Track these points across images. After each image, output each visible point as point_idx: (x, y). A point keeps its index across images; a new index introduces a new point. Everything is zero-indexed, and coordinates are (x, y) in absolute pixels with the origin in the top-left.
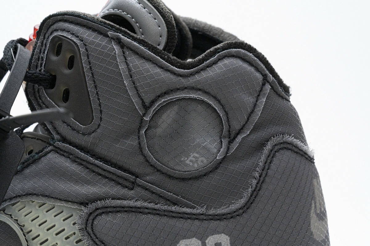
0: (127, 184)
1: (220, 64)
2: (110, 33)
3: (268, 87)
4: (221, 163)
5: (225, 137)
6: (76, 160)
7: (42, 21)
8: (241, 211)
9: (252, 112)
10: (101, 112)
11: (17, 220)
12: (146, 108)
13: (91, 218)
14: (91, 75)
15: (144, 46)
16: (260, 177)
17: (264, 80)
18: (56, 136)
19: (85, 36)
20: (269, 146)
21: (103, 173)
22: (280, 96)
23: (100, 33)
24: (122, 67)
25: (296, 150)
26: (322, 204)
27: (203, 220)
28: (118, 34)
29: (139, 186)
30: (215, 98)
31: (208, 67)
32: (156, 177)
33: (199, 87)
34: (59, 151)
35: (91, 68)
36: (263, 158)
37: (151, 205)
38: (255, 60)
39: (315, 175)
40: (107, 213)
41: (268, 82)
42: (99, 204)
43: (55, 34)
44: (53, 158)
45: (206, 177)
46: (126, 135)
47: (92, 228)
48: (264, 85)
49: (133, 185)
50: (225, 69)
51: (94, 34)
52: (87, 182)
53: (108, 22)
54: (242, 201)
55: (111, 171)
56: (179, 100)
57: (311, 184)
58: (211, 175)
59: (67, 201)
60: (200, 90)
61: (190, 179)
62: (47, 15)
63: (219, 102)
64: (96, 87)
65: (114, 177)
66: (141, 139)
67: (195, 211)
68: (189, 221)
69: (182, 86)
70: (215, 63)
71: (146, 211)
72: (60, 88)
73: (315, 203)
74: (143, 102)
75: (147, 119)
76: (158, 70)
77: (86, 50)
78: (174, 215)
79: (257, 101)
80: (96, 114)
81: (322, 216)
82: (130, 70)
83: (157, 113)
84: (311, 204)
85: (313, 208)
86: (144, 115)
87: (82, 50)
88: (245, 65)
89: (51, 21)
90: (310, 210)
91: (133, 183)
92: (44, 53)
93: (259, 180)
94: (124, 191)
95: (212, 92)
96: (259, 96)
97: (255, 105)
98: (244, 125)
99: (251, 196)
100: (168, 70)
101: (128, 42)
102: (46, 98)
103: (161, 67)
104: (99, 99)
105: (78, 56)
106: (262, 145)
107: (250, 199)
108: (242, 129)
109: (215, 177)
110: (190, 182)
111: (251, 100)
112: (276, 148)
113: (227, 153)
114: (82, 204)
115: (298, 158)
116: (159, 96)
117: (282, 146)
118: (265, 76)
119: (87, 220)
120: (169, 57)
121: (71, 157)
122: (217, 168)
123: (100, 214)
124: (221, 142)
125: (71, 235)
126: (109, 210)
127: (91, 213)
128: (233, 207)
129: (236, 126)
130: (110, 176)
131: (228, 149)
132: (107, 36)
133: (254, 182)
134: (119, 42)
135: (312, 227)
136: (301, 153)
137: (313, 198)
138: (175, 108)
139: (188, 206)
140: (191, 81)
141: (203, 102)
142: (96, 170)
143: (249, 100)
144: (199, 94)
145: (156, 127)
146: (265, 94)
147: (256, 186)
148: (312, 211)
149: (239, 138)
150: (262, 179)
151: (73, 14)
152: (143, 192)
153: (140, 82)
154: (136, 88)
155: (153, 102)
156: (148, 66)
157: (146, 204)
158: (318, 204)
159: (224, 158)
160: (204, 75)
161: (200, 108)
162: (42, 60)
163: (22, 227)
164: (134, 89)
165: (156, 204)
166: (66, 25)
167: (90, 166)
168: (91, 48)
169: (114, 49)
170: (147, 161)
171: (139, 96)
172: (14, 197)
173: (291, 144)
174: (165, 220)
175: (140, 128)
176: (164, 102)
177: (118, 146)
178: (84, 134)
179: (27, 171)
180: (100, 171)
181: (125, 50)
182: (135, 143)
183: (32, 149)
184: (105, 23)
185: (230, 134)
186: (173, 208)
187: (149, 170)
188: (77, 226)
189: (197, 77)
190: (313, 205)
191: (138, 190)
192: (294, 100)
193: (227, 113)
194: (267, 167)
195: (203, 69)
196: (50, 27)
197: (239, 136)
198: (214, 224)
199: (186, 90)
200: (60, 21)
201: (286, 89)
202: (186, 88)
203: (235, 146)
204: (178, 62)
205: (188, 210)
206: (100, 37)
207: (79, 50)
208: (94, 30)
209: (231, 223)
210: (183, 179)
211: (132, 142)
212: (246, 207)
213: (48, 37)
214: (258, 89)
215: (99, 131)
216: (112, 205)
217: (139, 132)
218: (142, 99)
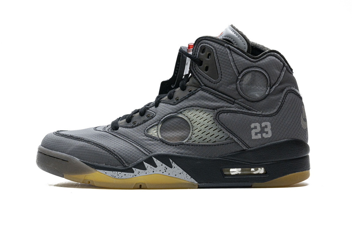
0: (231, 102)
1: (267, 58)
2: (225, 45)
3: (285, 68)
4: (267, 96)
5: (268, 86)
6: (211, 93)
7: (196, 39)
8: (275, 114)
9: (279, 77)
10: (222, 75)
11: (187, 116)
12: (239, 74)
13: (218, 114)
14: (218, 61)
15: (238, 50)
16: (282, 102)
17: (283, 65)
18: (202, 84)
19: (215, 46)
20: (285, 91)
21: (222, 98)
22: (289, 72)
23: (221, 45)
24: (230, 58)
25: (296, 93)
26: (305, 116)
27: (261, 116)
28: (229, 45)
29: (236, 103)
30: (265, 71)
31: (263, 59)
32: (242, 100)
33: (259, 66)
34: (203, 90)
35: (218, 58)
36: (283, 94)
37: (241, 110)
38: (280, 57)
39: (302, 104)
40: (224, 113)
41: (285, 66)
42: (221, 109)
43: (202, 45)
44: (201, 93)
45: (261, 101)
46: (232, 84)
47: (218, 118)
48: (283, 67)
49: (234, 103)
50: (269, 60)
51: (219, 45)
52: (216, 102)
53: (224, 41)
54: (275, 110)
55: (225, 97)
56: (252, 71)
57: (301, 107)
58: (263, 100)
59: (208, 108)
60: (260, 67)
61: (255, 102)
62: (199, 37)
63: (267, 72)
64: (220, 65)
65: (226, 100)
66: (237, 85)
67: (258, 113)
68: (255, 117)
69: (253, 66)
70: (265, 57)
71: (239, 112)
72: (204, 65)
73: (303, 115)
74: (238, 71)
75: (240, 77)
76: (244, 59)
77: (216, 51)
78: (250, 114)
79: (281, 73)
80: (220, 76)
81: (305, 120)
82: (233, 59)
83: (244, 75)
84: (301, 114)
85: (302, 116)
86: (239, 76)
87: (214, 51)
88: (277, 59)
89: (200, 40)
90: (301, 116)
91: (234, 102)
92: (197, 52)
93: (282, 103)
94: (230, 105)
95: (264, 69)
96: (281, 71)
97: (280, 75)
98: (276, 82)
99: (279, 109)
100: (248, 59)
101: (233, 48)
102: (198, 69)
103: (245, 58)
104: (221, 70)
105: (213, 53)
106: (282, 90)
107: (278, 109)
108: (275, 84)
109: (264, 101)
110: (255, 103)
111: (279, 72)
112: (288, 92)
113: (269, 92)
114: (214, 109)
115: (296, 96)
116: (244, 69)
117: (290, 91)
118: (284, 64)
119: (216, 115)
120: (248, 54)
121: (209, 92)
122: (265, 98)
123: (222, 113)
124: (267, 88)
125: (210, 121)
126: (225, 112)
127: (218, 113)
128: (272, 112)
129: (273, 82)
130: (225, 99)
131: (270, 91)
132: (224, 46)
133: (280, 103)
134: (229, 48)
135: (301, 123)
136: (298, 95)
137: (302, 112)
138: (251, 74)
139: (255, 111)
140: (257, 64)
141: (261, 72)
142: (220, 97)
143: (278, 72)
144: (259, 69)
145: (243, 81)
146: (284, 71)
147: (281, 105)
148: (302, 117)
149: (274, 87)
150: (283, 103)
151: (210, 37)
152: (238, 105)
153: (237, 64)
154: (236, 66)
155: (242, 72)
156: (240, 57)
157: (239, 110)
158: (304, 115)
159: (268, 94)
160: (261, 62)
161: (260, 74)
162: (196, 55)
163: (189, 119)
164: (235, 66)
165: (243, 110)
166: (207, 41)
167: (217, 96)
168: (218, 50)
169: (227, 51)
170: (239, 94)
171: (237, 69)
172: (186, 108)
173: (294, 90)
174: (246, 116)
175: (237, 81)
176: (246, 71)
177: (228, 88)
178: (214, 83)
179: (190, 98)
180: (221, 97)
181: (231, 51)
182: (235, 87)
183: (191, 90)
184: (223, 41)
185: (270, 85)
186: (249, 112)
187: (240, 97)
188: (212, 117)
189: (259, 63)
190: (302, 115)
191: (236, 104)
192: (295, 75)
193: (269, 77)
194: (284, 99)
195: (261, 60)
196: (199, 42)
197: (274, 86)
198: (265, 118)
199: (255, 67)
200: (204, 39)
201: (292, 70)
202: (254, 67)
203: (272, 90)
204: (252, 57)
205: (255, 113)
206: (221, 46)
207: (213, 51)
208: (219, 43)
209: (271, 118)
210: (253, 102)
211: (234, 86)
212: (277, 112)
213: (199, 46)
214: (281, 69)
215: (221, 82)
216: (226, 110)
217: (236, 83)
218: (238, 70)
